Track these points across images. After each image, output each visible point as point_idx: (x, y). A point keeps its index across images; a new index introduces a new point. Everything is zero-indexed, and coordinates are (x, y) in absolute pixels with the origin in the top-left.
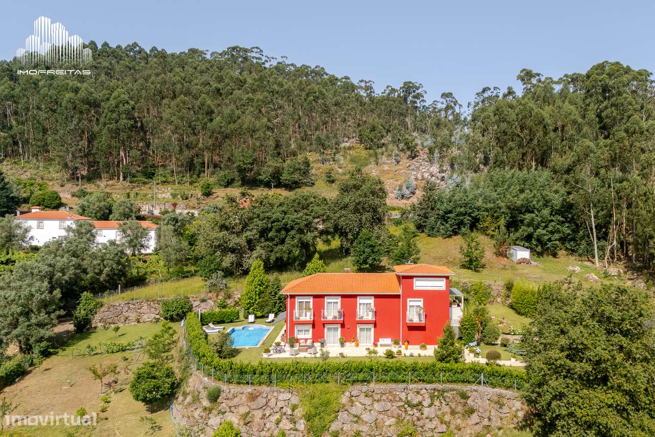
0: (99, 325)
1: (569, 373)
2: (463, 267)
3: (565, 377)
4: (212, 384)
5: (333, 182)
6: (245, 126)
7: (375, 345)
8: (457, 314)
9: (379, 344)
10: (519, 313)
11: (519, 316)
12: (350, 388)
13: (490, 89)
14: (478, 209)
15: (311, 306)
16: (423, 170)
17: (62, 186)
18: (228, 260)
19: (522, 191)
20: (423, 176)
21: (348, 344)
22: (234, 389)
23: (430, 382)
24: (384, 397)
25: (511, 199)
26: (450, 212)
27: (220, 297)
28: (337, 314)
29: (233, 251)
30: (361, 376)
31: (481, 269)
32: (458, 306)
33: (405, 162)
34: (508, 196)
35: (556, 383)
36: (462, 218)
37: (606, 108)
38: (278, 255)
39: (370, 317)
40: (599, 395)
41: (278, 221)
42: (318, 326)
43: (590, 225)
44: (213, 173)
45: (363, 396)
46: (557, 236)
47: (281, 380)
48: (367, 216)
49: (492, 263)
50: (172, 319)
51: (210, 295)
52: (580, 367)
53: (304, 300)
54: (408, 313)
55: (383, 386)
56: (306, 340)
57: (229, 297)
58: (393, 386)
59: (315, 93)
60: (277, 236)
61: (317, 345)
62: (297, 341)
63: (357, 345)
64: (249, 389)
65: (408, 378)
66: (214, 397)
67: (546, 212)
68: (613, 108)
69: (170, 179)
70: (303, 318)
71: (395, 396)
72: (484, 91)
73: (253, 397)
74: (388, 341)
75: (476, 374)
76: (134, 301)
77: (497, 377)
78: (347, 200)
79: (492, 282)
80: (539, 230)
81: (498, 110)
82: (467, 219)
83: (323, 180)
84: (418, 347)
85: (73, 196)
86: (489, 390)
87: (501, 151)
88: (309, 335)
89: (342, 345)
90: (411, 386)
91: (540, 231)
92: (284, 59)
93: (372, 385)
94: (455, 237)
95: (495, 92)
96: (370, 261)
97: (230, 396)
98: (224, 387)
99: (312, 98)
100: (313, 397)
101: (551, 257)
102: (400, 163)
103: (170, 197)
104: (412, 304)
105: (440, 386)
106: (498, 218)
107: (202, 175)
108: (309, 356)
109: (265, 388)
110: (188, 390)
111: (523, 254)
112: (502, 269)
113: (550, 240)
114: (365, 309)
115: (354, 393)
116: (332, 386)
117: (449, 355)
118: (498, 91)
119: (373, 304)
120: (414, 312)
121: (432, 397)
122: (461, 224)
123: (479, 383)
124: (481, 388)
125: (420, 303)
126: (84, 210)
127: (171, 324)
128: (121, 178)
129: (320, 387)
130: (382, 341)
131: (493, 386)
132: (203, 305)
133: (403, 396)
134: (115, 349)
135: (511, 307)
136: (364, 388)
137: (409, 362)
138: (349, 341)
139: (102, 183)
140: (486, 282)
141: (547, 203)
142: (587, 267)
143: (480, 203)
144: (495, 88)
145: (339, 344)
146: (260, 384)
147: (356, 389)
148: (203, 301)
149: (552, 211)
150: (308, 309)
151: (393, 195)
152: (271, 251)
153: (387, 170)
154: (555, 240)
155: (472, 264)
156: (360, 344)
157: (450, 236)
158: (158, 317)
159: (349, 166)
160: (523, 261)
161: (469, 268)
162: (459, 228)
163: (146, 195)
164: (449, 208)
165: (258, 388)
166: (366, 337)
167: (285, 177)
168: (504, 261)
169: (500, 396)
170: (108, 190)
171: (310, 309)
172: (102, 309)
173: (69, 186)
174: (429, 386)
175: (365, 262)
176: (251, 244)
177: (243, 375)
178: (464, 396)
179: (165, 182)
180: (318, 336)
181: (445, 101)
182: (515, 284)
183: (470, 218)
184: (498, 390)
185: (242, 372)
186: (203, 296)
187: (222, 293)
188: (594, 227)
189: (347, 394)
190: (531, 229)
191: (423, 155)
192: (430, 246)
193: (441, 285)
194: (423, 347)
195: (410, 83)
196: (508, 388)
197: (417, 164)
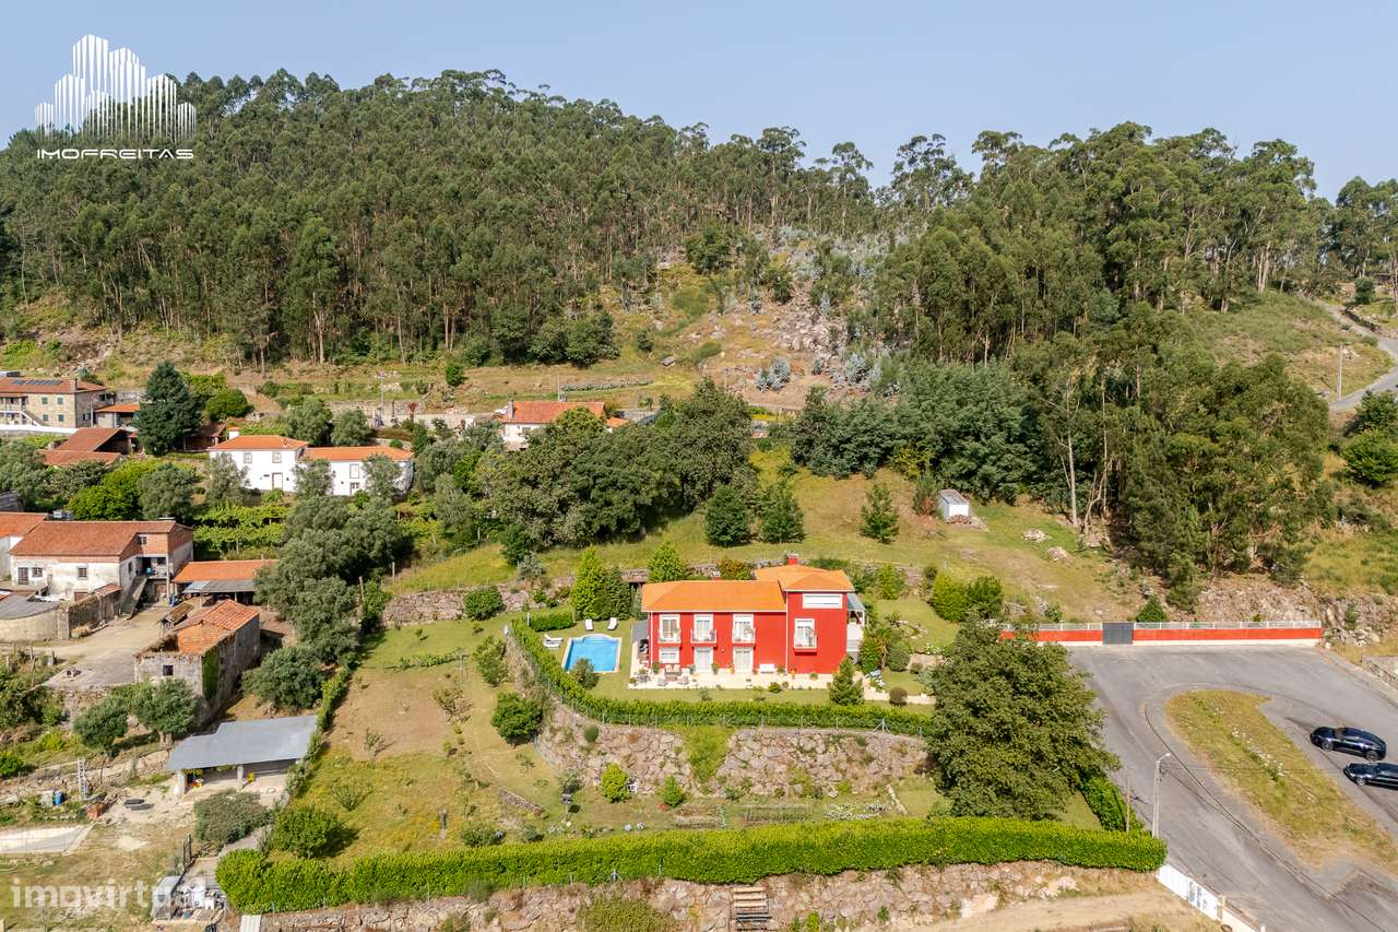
0: (389, 623)
1: (972, 732)
2: (865, 533)
3: (968, 734)
4: (590, 723)
5: (649, 349)
6: (505, 263)
7: (755, 672)
8: (855, 633)
9: (759, 670)
10: (942, 616)
11: (941, 620)
12: (737, 732)
13: (925, 140)
14: (892, 436)
15: (678, 626)
16: (802, 331)
17: (237, 374)
18: (535, 528)
19: (960, 403)
20: (801, 343)
21: (721, 670)
22: (614, 729)
23: (824, 727)
24: (774, 742)
25: (944, 419)
26: (849, 441)
27: (536, 587)
28: (709, 636)
29: (541, 515)
30: (748, 719)
31: (891, 538)
32: (858, 622)
33: (770, 308)
34: (940, 416)
35: (957, 740)
36: (865, 450)
37: (1117, 239)
38: (604, 522)
39: (749, 638)
40: (1001, 753)
41: (603, 476)
42: (687, 650)
43: (1067, 462)
44: (456, 342)
45: (750, 739)
46: (1015, 474)
47: (661, 721)
48: (724, 456)
49: (910, 527)
50: (479, 617)
51: (523, 583)
52: (983, 727)
53: (669, 618)
54: (796, 636)
55: (772, 731)
56: (673, 665)
57: (548, 586)
58: (783, 730)
59: (612, 182)
60: (601, 496)
61: (686, 671)
62: (663, 666)
63: (733, 672)
64: (629, 730)
65: (801, 722)
66: (592, 736)
67: (999, 439)
68: (1130, 241)
69: (393, 353)
70: (669, 640)
71: (785, 741)
72: (915, 142)
73: (634, 739)
74: (770, 667)
75: (876, 718)
76: (429, 593)
77: (900, 724)
78: (694, 433)
79: (906, 566)
80: (985, 467)
81: (929, 256)
82: (873, 452)
83: (633, 345)
84: (808, 675)
85: (258, 392)
86: (891, 736)
87: (931, 325)
88: (677, 659)
89: (715, 671)
90: (803, 731)
91: (988, 468)
92: (544, 90)
93: (760, 729)
94: (855, 477)
95: (935, 143)
96: (732, 531)
97: (609, 736)
98: (602, 727)
99: (607, 193)
100: (697, 741)
101: (1003, 503)
102: (762, 311)
103: (400, 389)
104: (801, 624)
105: (835, 732)
106: (922, 448)
107: (440, 346)
108: (681, 687)
109: (644, 729)
110: (556, 726)
111: (957, 507)
112: (924, 538)
113: (1003, 480)
114: (743, 629)
115: (741, 736)
116: (717, 729)
117: (846, 696)
118: (941, 141)
119: (752, 624)
120: (803, 635)
121: (827, 743)
122: (863, 458)
123: (880, 728)
124: (882, 734)
125: (811, 623)
126: (295, 428)
127: (481, 624)
128: (322, 359)
129: (705, 729)
130: (764, 667)
131: (896, 732)
132: (515, 597)
133: (795, 742)
134: (430, 661)
135: (931, 603)
136: (753, 732)
137: (800, 703)
138: (724, 667)
139: (295, 365)
140: (898, 565)
141: (1000, 424)
142: (1059, 528)
143: (893, 428)
144: (936, 137)
145: (710, 670)
146: (640, 724)
147: (743, 733)
148: (515, 591)
149: (1009, 436)
150: (674, 629)
151: (752, 382)
152: (595, 517)
153: (740, 327)
154: (1013, 481)
155: (878, 527)
156: (737, 671)
157: (846, 476)
158: (459, 613)
159: (674, 313)
160: (959, 519)
161: (874, 537)
162: (861, 464)
163: (362, 386)
164: (847, 436)
165: (637, 728)
166: (743, 660)
167: (573, 348)
168: (929, 522)
169: (904, 744)
170: (305, 379)
171: (676, 630)
172: (392, 603)
173: (247, 373)
174: (823, 731)
175: (725, 532)
176: (563, 506)
177: (619, 714)
178: (862, 742)
179: (384, 359)
180: (687, 660)
181: (839, 158)
182: (940, 571)
183: (878, 450)
184: (901, 737)
185: (620, 712)
186: (513, 585)
187: (538, 581)
188: (1072, 466)
189: (734, 738)
190: (972, 465)
191: (801, 296)
192: (817, 494)
193: (835, 602)
194: (814, 677)
195: (776, 130)
196: (912, 734)
197: (791, 316)
